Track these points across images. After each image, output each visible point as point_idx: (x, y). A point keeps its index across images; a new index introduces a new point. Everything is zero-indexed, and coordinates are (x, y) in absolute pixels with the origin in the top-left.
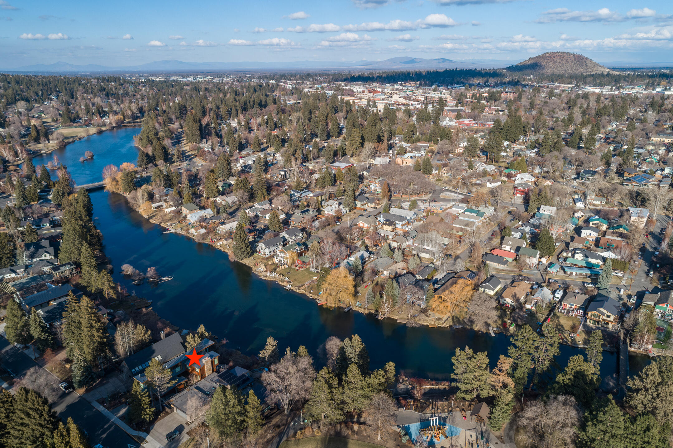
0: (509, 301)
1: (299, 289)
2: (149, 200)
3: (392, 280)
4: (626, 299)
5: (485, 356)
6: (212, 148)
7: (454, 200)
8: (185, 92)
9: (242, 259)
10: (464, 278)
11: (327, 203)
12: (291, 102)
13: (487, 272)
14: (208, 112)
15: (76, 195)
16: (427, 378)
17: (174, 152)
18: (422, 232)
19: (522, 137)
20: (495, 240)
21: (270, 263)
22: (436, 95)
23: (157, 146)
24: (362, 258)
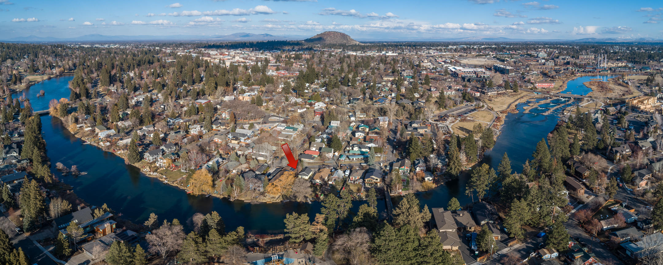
0: (318, 181)
1: (173, 183)
2: (75, 122)
3: (239, 176)
4: (384, 168)
5: (306, 216)
6: (116, 90)
7: (278, 122)
8: (102, 54)
9: (134, 163)
10: (288, 171)
11: (192, 127)
12: (169, 61)
13: (302, 165)
14: (115, 67)
15: (33, 117)
16: (268, 234)
17: (93, 92)
18: (258, 144)
19: (316, 81)
20: (305, 145)
21: (153, 166)
22: (263, 57)
23: (82, 88)
24: (218, 162)
